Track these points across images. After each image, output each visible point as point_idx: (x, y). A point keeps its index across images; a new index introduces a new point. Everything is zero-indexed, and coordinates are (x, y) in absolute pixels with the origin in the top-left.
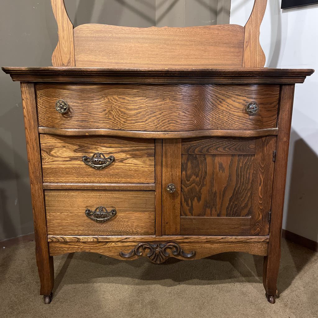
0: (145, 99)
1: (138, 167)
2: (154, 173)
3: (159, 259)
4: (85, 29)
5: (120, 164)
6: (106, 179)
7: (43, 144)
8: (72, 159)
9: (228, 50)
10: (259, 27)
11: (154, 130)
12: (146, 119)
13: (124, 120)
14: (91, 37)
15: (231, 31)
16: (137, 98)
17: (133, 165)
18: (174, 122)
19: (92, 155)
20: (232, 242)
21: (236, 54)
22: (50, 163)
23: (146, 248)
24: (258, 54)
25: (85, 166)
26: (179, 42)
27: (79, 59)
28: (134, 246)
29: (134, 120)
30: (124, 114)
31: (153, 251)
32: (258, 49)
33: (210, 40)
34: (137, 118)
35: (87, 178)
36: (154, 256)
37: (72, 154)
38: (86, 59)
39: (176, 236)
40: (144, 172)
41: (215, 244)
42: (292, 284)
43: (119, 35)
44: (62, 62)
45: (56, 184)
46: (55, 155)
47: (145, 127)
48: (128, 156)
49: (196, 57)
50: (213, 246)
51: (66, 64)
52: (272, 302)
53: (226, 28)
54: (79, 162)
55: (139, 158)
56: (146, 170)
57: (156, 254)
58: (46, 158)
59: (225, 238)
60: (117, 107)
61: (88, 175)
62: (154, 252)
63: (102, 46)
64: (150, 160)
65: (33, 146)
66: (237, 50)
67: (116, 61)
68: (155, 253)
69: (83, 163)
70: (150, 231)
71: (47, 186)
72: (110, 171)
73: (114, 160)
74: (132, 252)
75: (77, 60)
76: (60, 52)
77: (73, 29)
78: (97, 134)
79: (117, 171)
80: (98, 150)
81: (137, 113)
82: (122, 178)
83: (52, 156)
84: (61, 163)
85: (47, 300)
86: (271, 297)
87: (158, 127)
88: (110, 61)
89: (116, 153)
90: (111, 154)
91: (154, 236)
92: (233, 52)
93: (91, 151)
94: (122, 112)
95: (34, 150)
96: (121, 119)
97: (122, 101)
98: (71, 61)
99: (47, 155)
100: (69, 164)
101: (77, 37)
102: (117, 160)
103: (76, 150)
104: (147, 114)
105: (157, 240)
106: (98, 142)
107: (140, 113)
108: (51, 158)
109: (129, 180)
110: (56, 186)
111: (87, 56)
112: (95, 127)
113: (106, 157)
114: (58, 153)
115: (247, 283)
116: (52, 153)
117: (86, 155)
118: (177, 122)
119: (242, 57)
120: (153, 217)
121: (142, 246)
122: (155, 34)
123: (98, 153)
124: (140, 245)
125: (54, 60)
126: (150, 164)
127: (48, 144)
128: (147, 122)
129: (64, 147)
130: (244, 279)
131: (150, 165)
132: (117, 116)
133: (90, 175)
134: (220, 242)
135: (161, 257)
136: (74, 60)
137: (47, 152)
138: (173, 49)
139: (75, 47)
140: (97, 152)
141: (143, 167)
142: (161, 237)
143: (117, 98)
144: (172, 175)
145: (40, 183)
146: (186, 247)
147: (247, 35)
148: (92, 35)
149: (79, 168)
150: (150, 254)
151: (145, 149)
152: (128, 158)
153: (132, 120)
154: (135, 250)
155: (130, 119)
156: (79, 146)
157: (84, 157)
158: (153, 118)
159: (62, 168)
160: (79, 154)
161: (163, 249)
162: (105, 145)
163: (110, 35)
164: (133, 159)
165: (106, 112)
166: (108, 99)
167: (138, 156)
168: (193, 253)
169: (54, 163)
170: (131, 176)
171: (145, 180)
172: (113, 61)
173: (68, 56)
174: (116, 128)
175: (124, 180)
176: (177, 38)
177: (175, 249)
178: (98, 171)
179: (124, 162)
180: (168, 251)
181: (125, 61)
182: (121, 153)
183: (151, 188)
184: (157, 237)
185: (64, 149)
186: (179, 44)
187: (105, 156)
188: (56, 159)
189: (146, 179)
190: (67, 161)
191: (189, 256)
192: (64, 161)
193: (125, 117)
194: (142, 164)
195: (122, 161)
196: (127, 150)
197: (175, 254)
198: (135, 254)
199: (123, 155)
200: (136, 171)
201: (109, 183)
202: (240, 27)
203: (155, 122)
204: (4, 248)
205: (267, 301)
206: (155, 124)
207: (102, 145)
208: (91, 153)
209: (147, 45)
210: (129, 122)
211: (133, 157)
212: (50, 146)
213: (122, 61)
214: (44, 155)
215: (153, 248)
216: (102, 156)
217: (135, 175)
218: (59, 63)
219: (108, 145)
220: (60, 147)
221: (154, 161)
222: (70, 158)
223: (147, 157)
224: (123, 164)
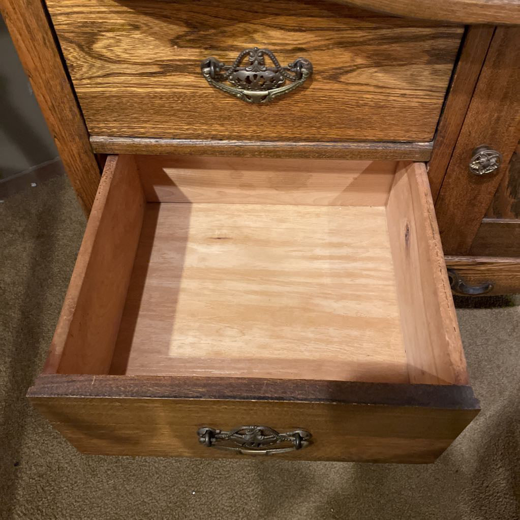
1: (389, 95)
2: (438, 112)
5: (328, 87)
6: (281, 130)
7: (59, 17)
8: (167, 68)
17: (371, 89)
19: (234, 55)
22: (99, 80)
25: (211, 90)
35: (222, 125)
37: (166, 53)
40: (403, 109)
45: (129, 141)
46: (109, 54)
48: (359, 61)
54: (190, 79)
55: (398, 68)
56: (413, 104)
58: (81, 66)
61: (225, 119)
64: (435, 72)
65: (28, 26)
69: (204, 83)
71: (102, 145)
72: (296, 107)
73: (311, 76)
79: (316, 107)
80: (253, 41)
82: (330, 126)
83: (100, 57)
84: (135, 80)
89: (316, 49)
90: (300, 54)
93: (230, 42)
95: (33, 39)
99: (82, 54)
100: (162, 86)
102: (319, 72)
103: (179, 37)
106: (255, 8)
108: (98, 63)
109: (351, 132)
110: (129, 145)
113: (283, 65)
114: (118, 51)
116: (98, 47)
117: (213, 55)
123: (256, 51)
126: (433, 86)
127: (80, 19)
129: (136, 28)
133: (229, 118)
137: (81, 47)
140: (251, 46)
141: (403, 95)
144: (498, 118)
145: (80, 137)
149: (193, 95)
151: (427, 35)
152: (358, 67)
156: (188, 24)
157: (209, 65)
160: (189, 54)
162: (281, 20)
164: (375, 70)
167: (395, 59)
168: (487, 287)
169: (111, 79)
170: (359, 123)
171: (402, 133)
175: (334, 133)
178: (255, 108)
179: (343, 79)
182: (337, 51)
185: (137, 35)
187: (280, 58)
188: (114, 67)
189: (407, 131)
190: (152, 74)
192: (142, 74)
194: (404, 85)
195: (335, 76)
196: (361, 40)
199: (344, 58)
200: (382, 107)
201: (289, 139)
204: (34, 185)
207: (268, 20)
208: (233, 48)
211: (378, 65)
212: (85, 25)
214: (72, 54)
216: (268, 61)
217: (375, 118)
219: (291, 21)
220: (121, 28)
221: (447, 78)
222: (162, 66)
223: (429, 63)
224: (337, 86)
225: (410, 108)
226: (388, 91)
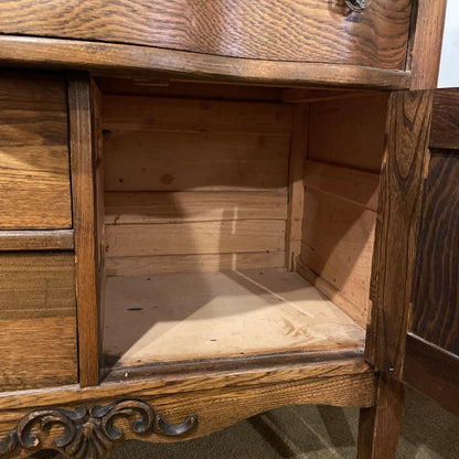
1: (14, 176)
2: (67, 194)
3: (92, 451)
11: (55, 33)
18: (123, 9)
20: (292, 381)
23: (50, 424)
28: (13, 421)
31: (73, 429)
36: (76, 443)
39: (143, 381)
40: (34, 192)
41: (248, 392)
47: (21, 19)
50: (242, 397)
55: (16, 149)
56: (41, 187)
57: (83, 436)
59: (275, 372)
62: (76, 433)
64: (54, 154)
68: (79, 436)
70: (63, 374)
74: (7, 440)
87: (66, 22)
91: (76, 387)
105: (85, 396)
118: (134, 11)
120: (70, 331)
121: (38, 419)
124: (31, 417)
126: (55, 168)
131: (56, 171)
134: (263, 385)
135: (98, 446)
141: (29, 177)
142: (98, 388)
146: (170, 407)
150: (65, 438)
154: (15, 435)
161: (105, 421)
167: (12, 140)
168: (190, 421)
171: (39, 219)
177: (138, 416)
180: (121, 424)
183: (60, 245)
184: (85, 389)
189: (44, 216)
191: (179, 432)
194: (25, 166)
197: (140, 430)
198: (17, 444)
200: (8, 190)
206: (58, 10)
215: (73, 422)
217: (6, 201)
221: (66, 159)
223: (44, 144)
225: (39, 190)
226: (13, 172)
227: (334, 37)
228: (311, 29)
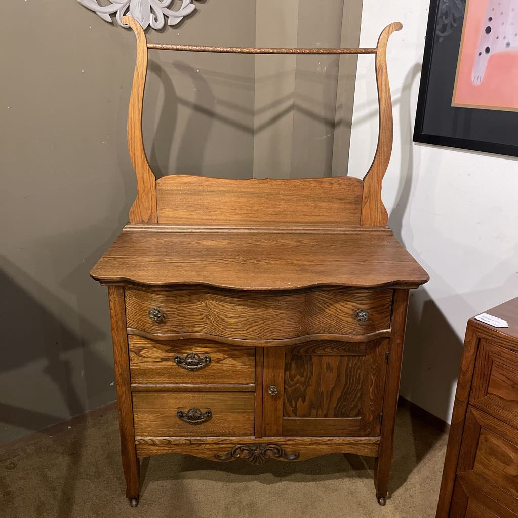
0: (246, 309)
1: (237, 367)
2: (254, 373)
3: (258, 461)
4: (171, 181)
5: (216, 365)
6: (201, 380)
7: (131, 345)
8: (163, 359)
9: (343, 206)
10: (381, 181)
11: (256, 339)
12: (247, 328)
13: (222, 327)
14: (177, 190)
15: (347, 185)
16: (238, 307)
17: (231, 365)
18: (277, 330)
19: (186, 355)
20: (339, 443)
21: (353, 211)
22: (140, 364)
23: (243, 450)
24: (379, 212)
25: (177, 366)
26: (283, 197)
27: (162, 215)
28: (230, 447)
29: (234, 328)
30: (223, 321)
31: (252, 453)
32: (379, 206)
33: (322, 195)
34: (237, 327)
35: (180, 379)
36: (252, 458)
37: (163, 355)
38: (171, 215)
39: (278, 438)
41: (320, 446)
42: (408, 480)
43: (212, 189)
44: (142, 219)
45: (145, 386)
46: (145, 356)
47: (246, 336)
48: (226, 357)
49: (304, 213)
50: (318, 447)
51: (146, 221)
52: (383, 504)
53: (341, 181)
54: (171, 363)
55: (238, 359)
57: (255, 456)
58: (134, 360)
59: (332, 439)
60: (215, 313)
61: (181, 376)
62: (253, 454)
63: (190, 200)
64: (249, 360)
65: (121, 348)
66: (354, 206)
67: (208, 217)
68: (254, 455)
69: (175, 364)
70: (249, 433)
71: (135, 387)
72: (206, 371)
73: (210, 361)
74: (228, 454)
75: (160, 216)
76: (140, 207)
77: (156, 180)
78: (192, 337)
79: (212, 371)
80: (192, 351)
81: (238, 322)
82: (219, 378)
83: (141, 356)
84: (151, 363)
85: (134, 503)
86: (382, 498)
87: (260, 336)
88: (201, 217)
89: (211, 353)
90: (206, 355)
91: (254, 438)
92: (350, 209)
93: (184, 351)
94: (221, 319)
95: (121, 351)
96: (220, 325)
97: (222, 308)
98: (153, 217)
99: (136, 355)
100: (160, 365)
101: (160, 190)
102: (213, 360)
103: (168, 350)
104: (249, 323)
105: (257, 442)
107: (241, 321)
108: (140, 358)
109: (226, 380)
110: (145, 387)
111: (173, 211)
112: (190, 331)
113: (201, 358)
114: (148, 354)
115: (358, 479)
116: (141, 353)
117: (179, 355)
118: (281, 330)
119: (360, 214)
120: (252, 418)
121: (240, 447)
122: (255, 188)
123: (193, 353)
124: (237, 447)
125: (131, 216)
127: (137, 345)
128: (248, 331)
129: (155, 347)
130: (354, 473)
131: (250, 365)
132: (215, 322)
133: (183, 376)
134: (327, 444)
135: (261, 460)
136: (156, 215)
137: (136, 353)
138: (277, 204)
139: (158, 201)
140: (191, 352)
141: (241, 367)
142: (261, 439)
143: (216, 305)
144: (274, 375)
145: (128, 384)
146: (289, 448)
147: (366, 190)
148: (179, 188)
149: (171, 368)
150: (249, 456)
152: (225, 358)
153: (231, 328)
154: (231, 453)
155: (229, 326)
156: (171, 347)
157: (177, 358)
158: (254, 328)
159: (152, 369)
160: (171, 355)
161: (263, 451)
162: (200, 345)
163: (200, 188)
164: (231, 359)
165: (203, 316)
166: (206, 304)
167: (237, 356)
168: (296, 455)
169: (144, 363)
170: (229, 377)
171: (243, 381)
172: (204, 217)
173: (149, 212)
174: (213, 334)
175: (220, 381)
176: (281, 192)
177: (276, 450)
178: (192, 372)
179: (221, 362)
180: (269, 452)
181: (219, 217)
182: (218, 353)
183: (250, 390)
184: (257, 439)
185: (155, 349)
186: (284, 199)
187: (200, 356)
188: (146, 360)
189: (245, 380)
190: (158, 362)
191: (292, 458)
192: (154, 362)
193: (224, 324)
194: (240, 364)
195: (218, 361)
196: (225, 350)
197: (277, 455)
198: (232, 456)
199: (220, 356)
200: (235, 371)
201: (204, 384)
202: (358, 180)
203: (257, 331)
204: (70, 428)
205: (377, 502)
206: (257, 333)
207: (196, 345)
208: (185, 353)
209: (245, 199)
210: (227, 329)
212: (139, 347)
213: (215, 217)
214: (132, 355)
215: (252, 450)
216: (196, 357)
217: (233, 375)
218: (138, 220)
219: (204, 345)
220: (151, 348)
221: (254, 361)
222: (161, 359)
223: (247, 357)
224: (219, 364)
225: (244, 371)
227: (354, 327)
228: (345, 324)
